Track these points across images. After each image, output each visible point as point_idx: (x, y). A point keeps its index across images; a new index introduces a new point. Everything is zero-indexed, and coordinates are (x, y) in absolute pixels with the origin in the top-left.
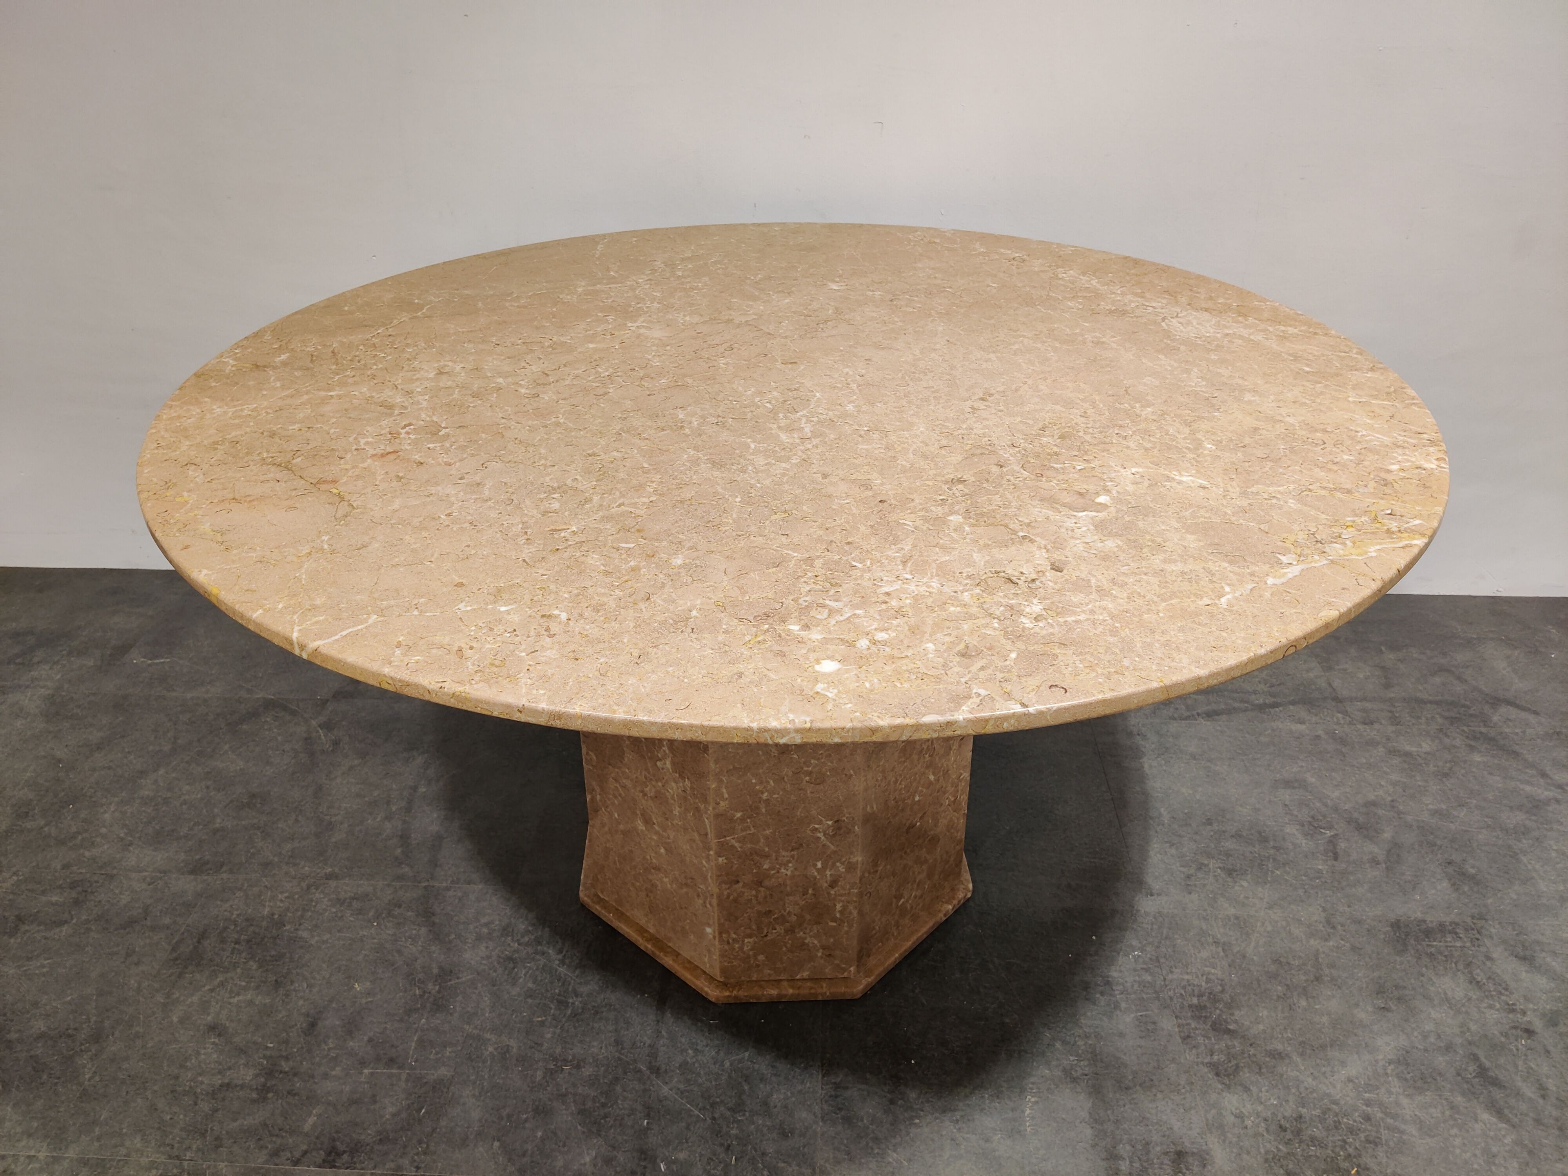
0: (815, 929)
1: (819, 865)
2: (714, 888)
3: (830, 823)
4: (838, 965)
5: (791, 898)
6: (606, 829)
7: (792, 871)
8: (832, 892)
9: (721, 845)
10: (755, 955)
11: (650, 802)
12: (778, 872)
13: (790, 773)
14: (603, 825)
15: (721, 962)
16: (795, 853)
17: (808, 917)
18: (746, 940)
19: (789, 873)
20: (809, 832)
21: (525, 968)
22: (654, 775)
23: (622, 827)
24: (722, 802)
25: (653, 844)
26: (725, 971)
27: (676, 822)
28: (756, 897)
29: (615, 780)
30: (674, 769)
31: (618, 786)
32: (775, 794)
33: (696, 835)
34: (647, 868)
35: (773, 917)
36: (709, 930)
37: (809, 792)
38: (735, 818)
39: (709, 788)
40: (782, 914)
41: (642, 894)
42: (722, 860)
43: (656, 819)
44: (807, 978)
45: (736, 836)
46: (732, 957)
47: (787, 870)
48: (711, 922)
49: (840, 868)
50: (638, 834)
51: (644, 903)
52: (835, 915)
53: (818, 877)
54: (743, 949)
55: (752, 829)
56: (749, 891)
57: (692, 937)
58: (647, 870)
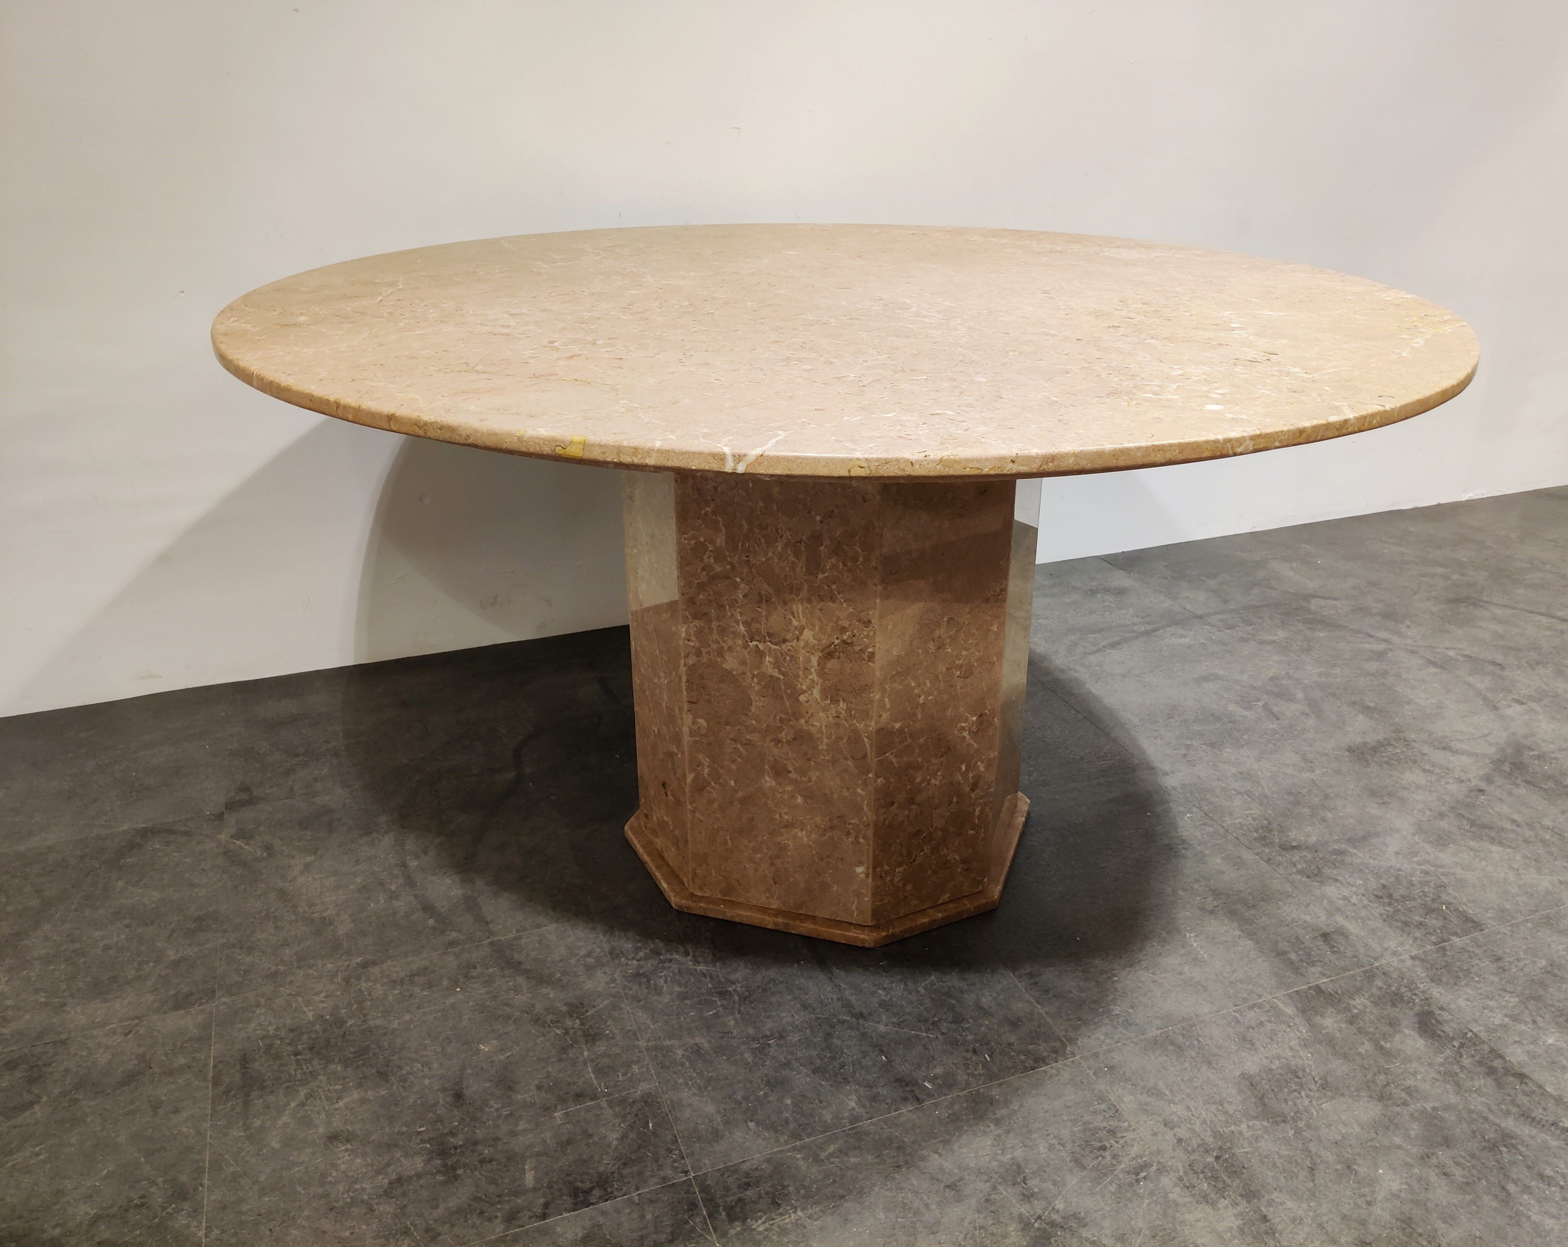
0: (957, 841)
1: (964, 768)
2: (869, 815)
3: (974, 718)
4: (974, 878)
5: (938, 811)
6: (716, 805)
7: (940, 780)
8: (973, 796)
9: (880, 762)
10: (905, 885)
11: (786, 749)
12: (929, 783)
13: (944, 670)
14: (710, 802)
15: (872, 901)
16: (944, 758)
17: (951, 829)
18: (897, 870)
19: (937, 782)
20: (956, 732)
21: (661, 977)
22: (794, 713)
23: (740, 794)
24: (884, 714)
25: (786, 797)
26: (876, 913)
27: (823, 757)
28: (908, 817)
29: (735, 740)
30: (824, 697)
31: (739, 746)
32: (930, 695)
33: (850, 763)
34: (774, 830)
35: (922, 837)
36: (860, 869)
37: (958, 688)
38: (894, 730)
39: (873, 701)
40: (930, 831)
41: (765, 865)
42: (880, 780)
43: (793, 764)
44: (947, 900)
45: (894, 750)
46: (883, 893)
47: (937, 779)
48: (864, 858)
49: (981, 768)
50: (764, 794)
51: (765, 877)
52: (974, 821)
53: (962, 782)
54: (894, 881)
55: (909, 739)
56: (903, 810)
57: (835, 887)
58: (774, 833)
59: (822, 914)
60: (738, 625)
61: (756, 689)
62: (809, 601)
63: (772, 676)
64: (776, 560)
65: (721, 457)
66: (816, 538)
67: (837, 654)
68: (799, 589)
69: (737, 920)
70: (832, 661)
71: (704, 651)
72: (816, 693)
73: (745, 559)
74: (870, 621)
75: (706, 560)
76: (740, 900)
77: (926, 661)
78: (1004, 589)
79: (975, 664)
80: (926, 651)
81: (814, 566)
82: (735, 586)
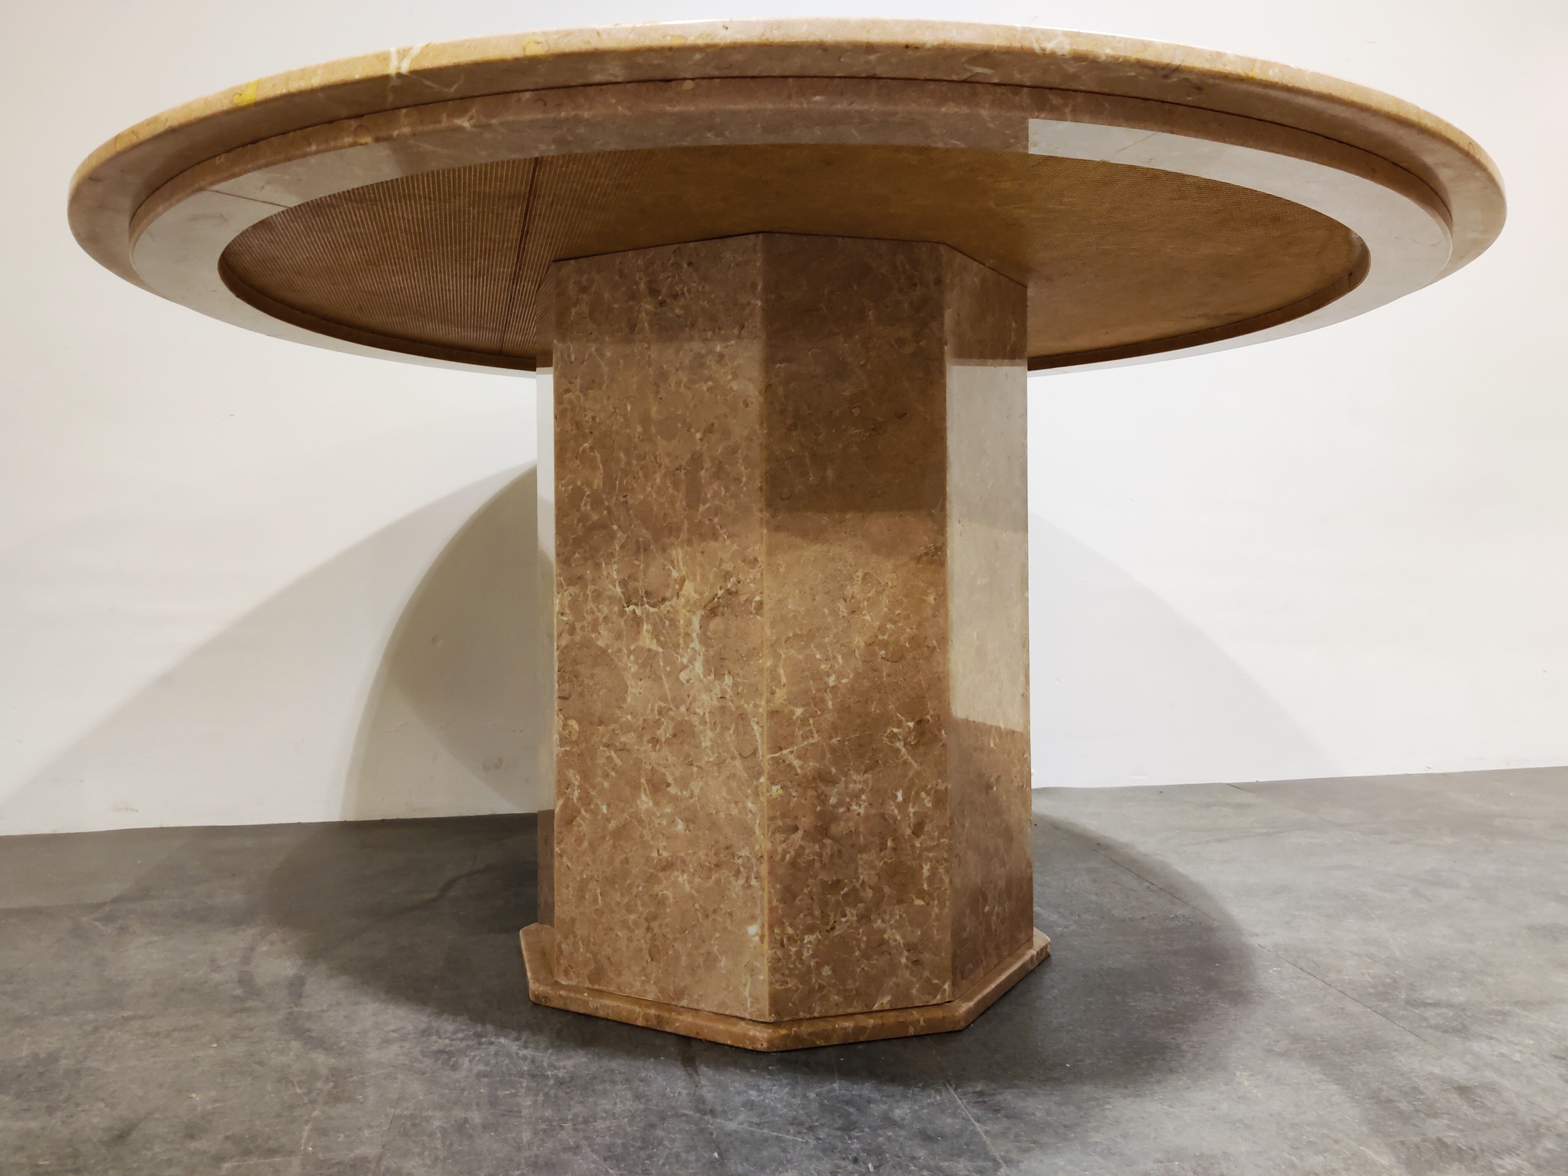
0: (898, 911)
1: (900, 798)
2: (763, 843)
3: (911, 724)
4: (928, 980)
5: (865, 856)
6: (585, 844)
7: (866, 807)
8: (918, 845)
9: (776, 761)
10: (819, 966)
11: (665, 752)
12: (849, 810)
13: (862, 644)
14: (579, 840)
15: (771, 983)
16: (868, 776)
17: (887, 890)
18: (807, 938)
19: (862, 811)
20: (885, 740)
22: (674, 699)
23: (612, 825)
24: (778, 692)
25: (664, 823)
26: (776, 1001)
27: (706, 759)
28: (820, 855)
29: (608, 746)
30: (707, 673)
31: (613, 754)
32: (844, 677)
33: (738, 763)
34: (652, 874)
35: (842, 892)
36: (753, 930)
37: (885, 674)
38: (795, 717)
39: (762, 670)
40: (854, 886)
41: (640, 932)
42: (776, 790)
43: (673, 774)
44: (888, 1007)
45: (795, 748)
46: (787, 972)
47: (860, 806)
48: (758, 911)
49: (926, 802)
50: (640, 821)
51: (641, 950)
52: (922, 885)
53: (899, 818)
54: (802, 955)
55: (816, 735)
56: (812, 844)
57: (723, 962)
58: (651, 879)
59: (707, 1006)
60: (615, 586)
61: (633, 670)
62: (689, 542)
63: (649, 650)
64: (654, 496)
65: (384, 58)
66: (696, 460)
67: (721, 609)
68: (679, 529)
69: (601, 1013)
70: (716, 621)
71: (578, 626)
72: (698, 667)
73: (622, 499)
74: (756, 560)
75: (583, 508)
76: (612, 989)
77: (836, 627)
78: (941, 548)
79: (907, 645)
80: (834, 613)
81: (695, 496)
82: (612, 536)
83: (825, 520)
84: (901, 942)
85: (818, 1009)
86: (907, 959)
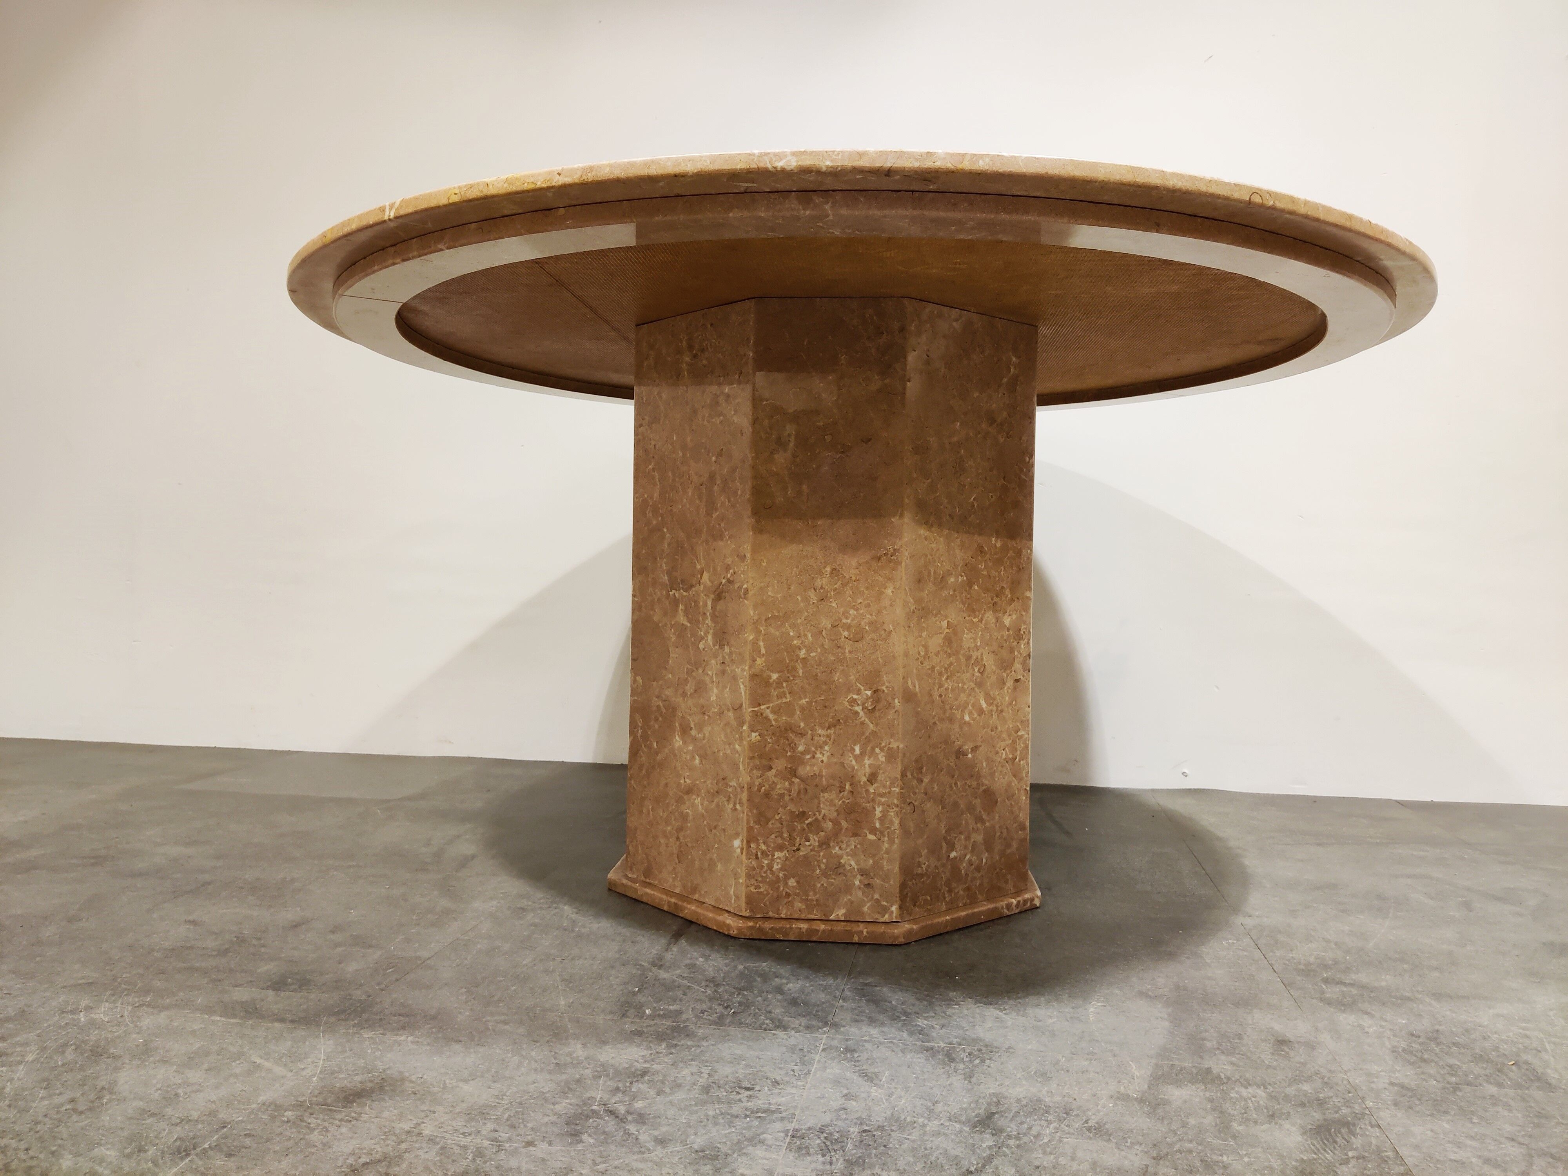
0: (853, 842)
1: (857, 750)
2: (744, 777)
3: (869, 693)
4: (878, 901)
5: (826, 795)
6: (644, 771)
7: (828, 756)
8: (872, 791)
9: (755, 714)
10: (786, 878)
11: (690, 703)
12: (814, 757)
13: (829, 626)
14: (641, 768)
15: (748, 887)
16: (831, 731)
17: (844, 824)
18: (777, 855)
19: (825, 759)
20: (846, 704)
21: (535, 913)
22: (695, 663)
23: (659, 757)
24: (758, 659)
25: (688, 758)
26: (751, 901)
27: (713, 710)
28: (789, 791)
29: (658, 697)
30: (715, 644)
31: (661, 703)
32: (812, 651)
33: (731, 714)
34: (680, 797)
35: (807, 822)
36: (737, 843)
37: (847, 651)
38: (771, 681)
39: (747, 642)
40: (816, 819)
41: (672, 840)
42: (755, 736)
43: (694, 721)
44: (843, 919)
45: (771, 705)
46: (760, 879)
47: (823, 755)
48: (740, 830)
49: (880, 756)
50: (675, 755)
51: (673, 854)
52: (874, 823)
53: (856, 768)
54: (773, 867)
55: (788, 696)
56: (782, 781)
57: (719, 867)
58: (680, 801)
59: (710, 901)
60: (664, 575)
61: (673, 639)
62: (707, 542)
63: (683, 624)
64: (688, 506)
66: (712, 478)
67: (724, 594)
68: (701, 532)
69: (645, 899)
70: (721, 602)
71: (643, 605)
72: (710, 639)
73: (669, 509)
74: (745, 556)
75: (647, 515)
76: (656, 882)
77: (807, 611)
78: (899, 550)
79: (867, 628)
80: (806, 600)
81: (711, 506)
82: (663, 537)
83: (800, 525)
84: (856, 867)
85: (784, 912)
86: (860, 881)
